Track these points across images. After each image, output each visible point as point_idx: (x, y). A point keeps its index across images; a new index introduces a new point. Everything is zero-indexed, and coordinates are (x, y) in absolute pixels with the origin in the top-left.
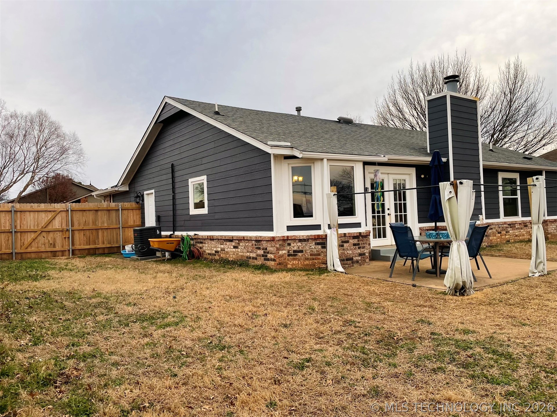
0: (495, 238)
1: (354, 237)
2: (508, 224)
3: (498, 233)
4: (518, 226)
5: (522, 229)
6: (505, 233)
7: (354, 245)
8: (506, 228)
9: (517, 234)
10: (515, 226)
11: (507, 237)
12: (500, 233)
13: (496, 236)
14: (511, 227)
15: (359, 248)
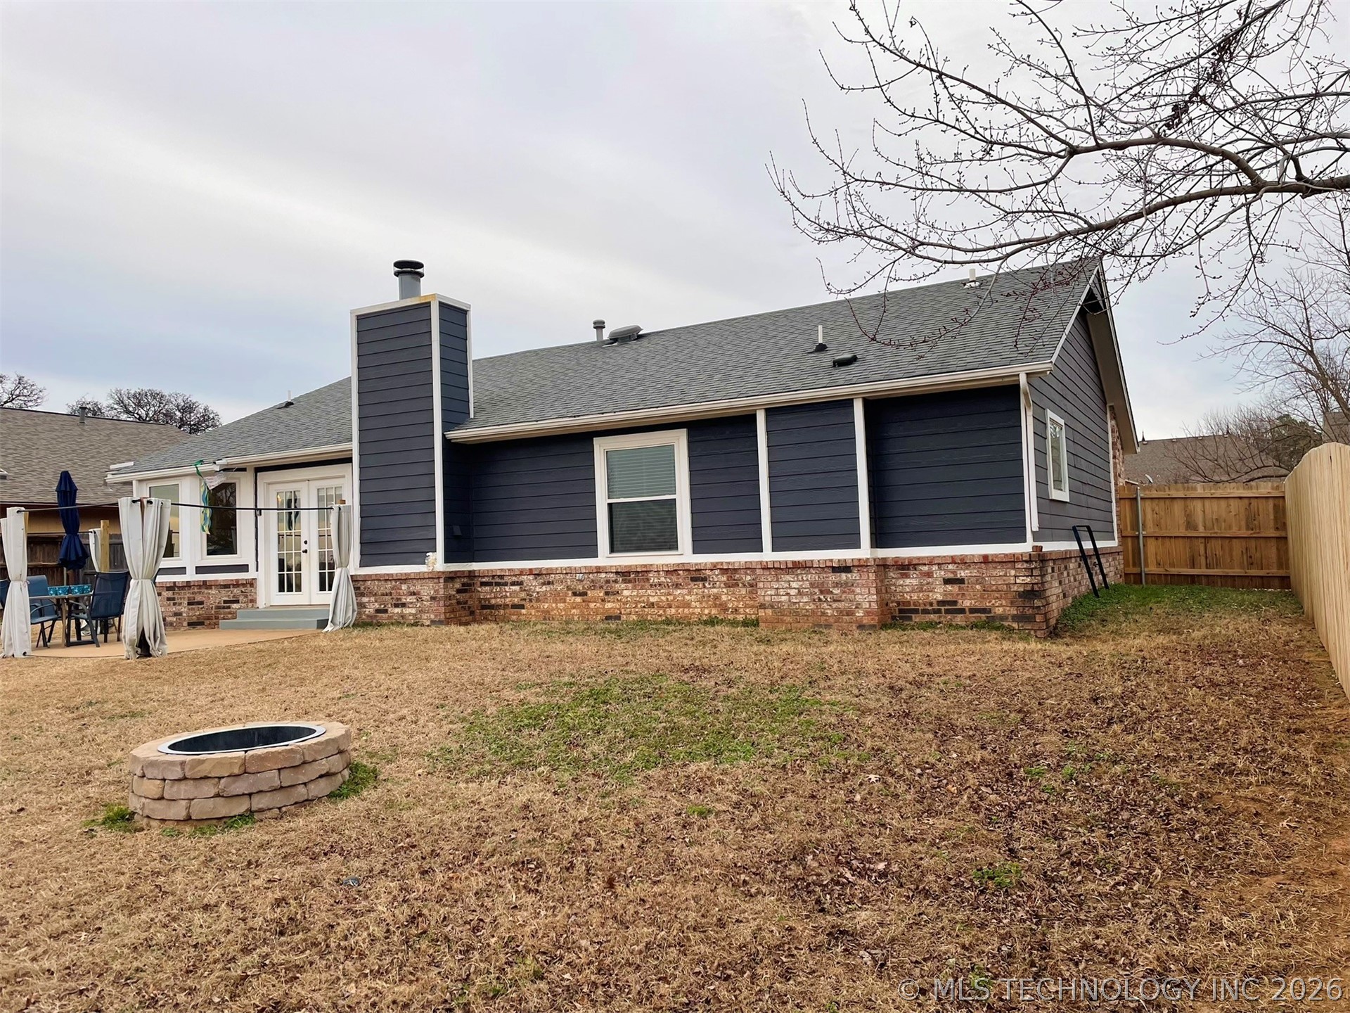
0: (561, 605)
1: (169, 589)
2: (617, 573)
3: (575, 594)
4: (663, 579)
5: (677, 586)
6: (601, 594)
7: (169, 599)
8: (608, 582)
9: (652, 600)
10: (648, 580)
11: (609, 605)
12: (584, 594)
13: (565, 602)
14: (624, 581)
15: (174, 604)
